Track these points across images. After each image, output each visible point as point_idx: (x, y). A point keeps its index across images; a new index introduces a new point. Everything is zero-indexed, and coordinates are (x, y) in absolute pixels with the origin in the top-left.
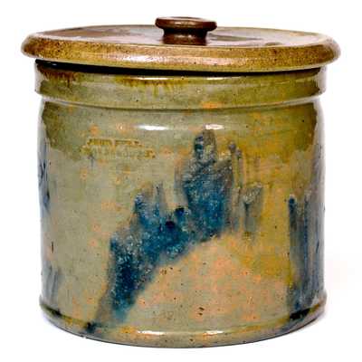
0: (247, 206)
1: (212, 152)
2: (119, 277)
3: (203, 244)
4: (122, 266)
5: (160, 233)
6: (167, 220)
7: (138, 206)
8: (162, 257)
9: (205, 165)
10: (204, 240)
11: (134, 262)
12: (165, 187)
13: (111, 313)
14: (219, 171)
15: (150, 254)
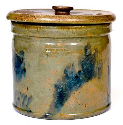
0: (99, 69)
1: (90, 51)
2: (58, 97)
3: (86, 83)
4: (59, 92)
5: (73, 80)
6: (76, 75)
7: (66, 71)
8: (74, 88)
9: (88, 56)
10: (87, 81)
11: (64, 91)
12: (75, 64)
13: (55, 109)
14: (92, 57)
15: (69, 87)
